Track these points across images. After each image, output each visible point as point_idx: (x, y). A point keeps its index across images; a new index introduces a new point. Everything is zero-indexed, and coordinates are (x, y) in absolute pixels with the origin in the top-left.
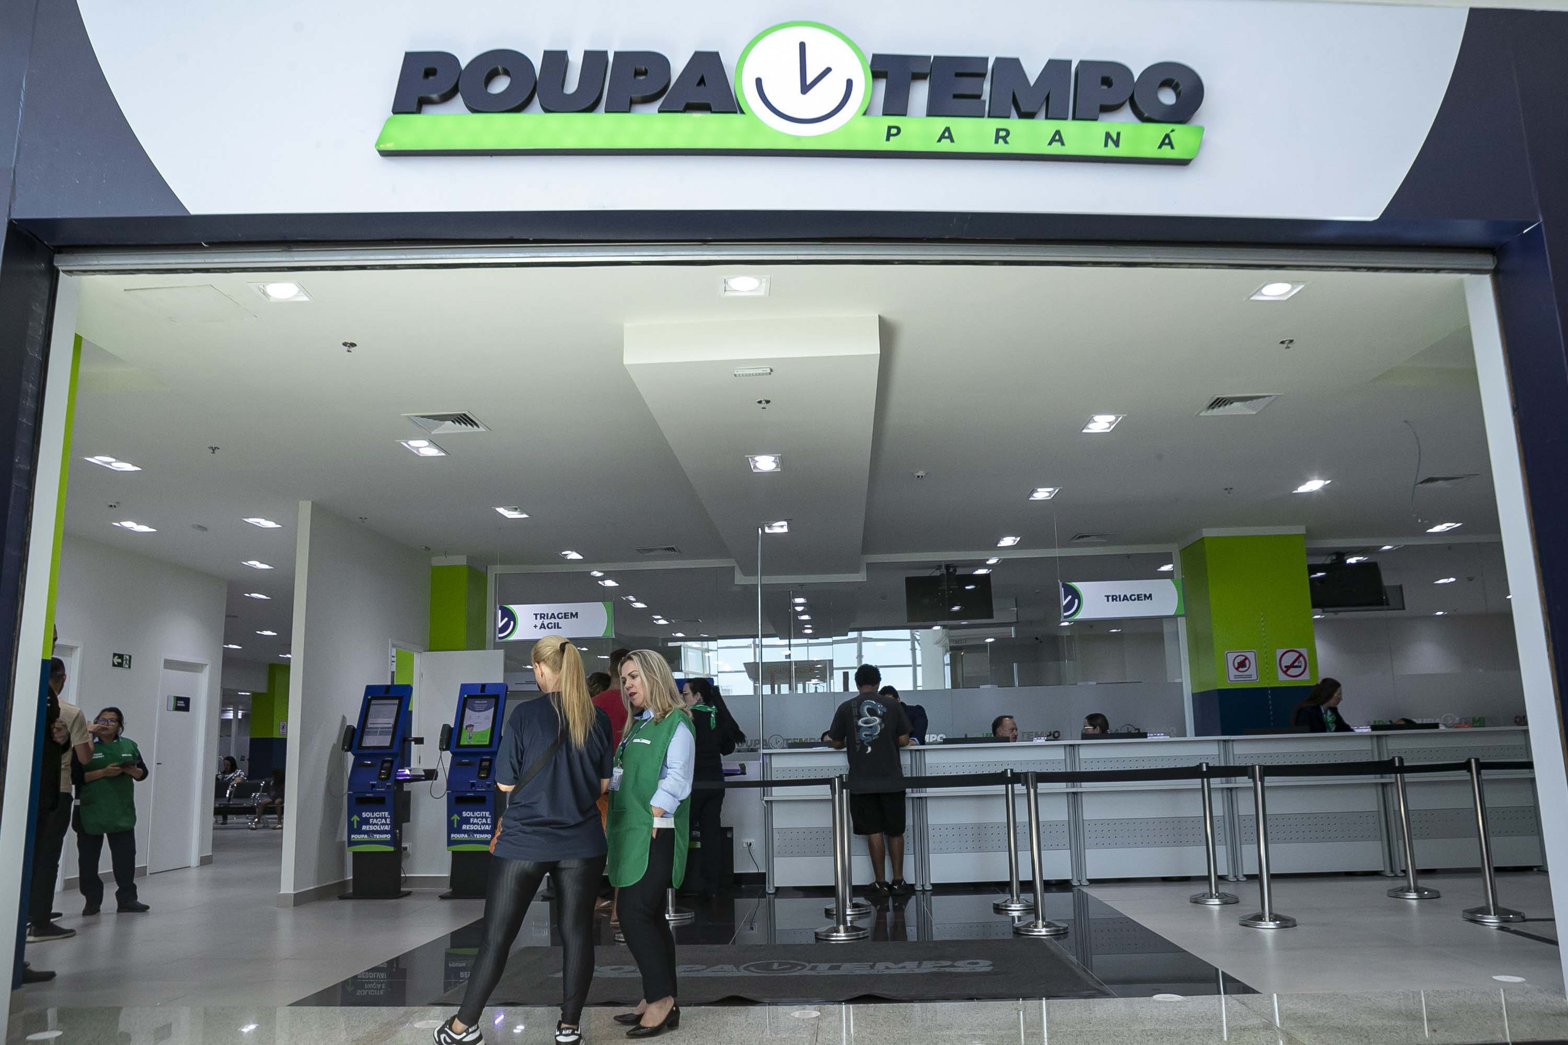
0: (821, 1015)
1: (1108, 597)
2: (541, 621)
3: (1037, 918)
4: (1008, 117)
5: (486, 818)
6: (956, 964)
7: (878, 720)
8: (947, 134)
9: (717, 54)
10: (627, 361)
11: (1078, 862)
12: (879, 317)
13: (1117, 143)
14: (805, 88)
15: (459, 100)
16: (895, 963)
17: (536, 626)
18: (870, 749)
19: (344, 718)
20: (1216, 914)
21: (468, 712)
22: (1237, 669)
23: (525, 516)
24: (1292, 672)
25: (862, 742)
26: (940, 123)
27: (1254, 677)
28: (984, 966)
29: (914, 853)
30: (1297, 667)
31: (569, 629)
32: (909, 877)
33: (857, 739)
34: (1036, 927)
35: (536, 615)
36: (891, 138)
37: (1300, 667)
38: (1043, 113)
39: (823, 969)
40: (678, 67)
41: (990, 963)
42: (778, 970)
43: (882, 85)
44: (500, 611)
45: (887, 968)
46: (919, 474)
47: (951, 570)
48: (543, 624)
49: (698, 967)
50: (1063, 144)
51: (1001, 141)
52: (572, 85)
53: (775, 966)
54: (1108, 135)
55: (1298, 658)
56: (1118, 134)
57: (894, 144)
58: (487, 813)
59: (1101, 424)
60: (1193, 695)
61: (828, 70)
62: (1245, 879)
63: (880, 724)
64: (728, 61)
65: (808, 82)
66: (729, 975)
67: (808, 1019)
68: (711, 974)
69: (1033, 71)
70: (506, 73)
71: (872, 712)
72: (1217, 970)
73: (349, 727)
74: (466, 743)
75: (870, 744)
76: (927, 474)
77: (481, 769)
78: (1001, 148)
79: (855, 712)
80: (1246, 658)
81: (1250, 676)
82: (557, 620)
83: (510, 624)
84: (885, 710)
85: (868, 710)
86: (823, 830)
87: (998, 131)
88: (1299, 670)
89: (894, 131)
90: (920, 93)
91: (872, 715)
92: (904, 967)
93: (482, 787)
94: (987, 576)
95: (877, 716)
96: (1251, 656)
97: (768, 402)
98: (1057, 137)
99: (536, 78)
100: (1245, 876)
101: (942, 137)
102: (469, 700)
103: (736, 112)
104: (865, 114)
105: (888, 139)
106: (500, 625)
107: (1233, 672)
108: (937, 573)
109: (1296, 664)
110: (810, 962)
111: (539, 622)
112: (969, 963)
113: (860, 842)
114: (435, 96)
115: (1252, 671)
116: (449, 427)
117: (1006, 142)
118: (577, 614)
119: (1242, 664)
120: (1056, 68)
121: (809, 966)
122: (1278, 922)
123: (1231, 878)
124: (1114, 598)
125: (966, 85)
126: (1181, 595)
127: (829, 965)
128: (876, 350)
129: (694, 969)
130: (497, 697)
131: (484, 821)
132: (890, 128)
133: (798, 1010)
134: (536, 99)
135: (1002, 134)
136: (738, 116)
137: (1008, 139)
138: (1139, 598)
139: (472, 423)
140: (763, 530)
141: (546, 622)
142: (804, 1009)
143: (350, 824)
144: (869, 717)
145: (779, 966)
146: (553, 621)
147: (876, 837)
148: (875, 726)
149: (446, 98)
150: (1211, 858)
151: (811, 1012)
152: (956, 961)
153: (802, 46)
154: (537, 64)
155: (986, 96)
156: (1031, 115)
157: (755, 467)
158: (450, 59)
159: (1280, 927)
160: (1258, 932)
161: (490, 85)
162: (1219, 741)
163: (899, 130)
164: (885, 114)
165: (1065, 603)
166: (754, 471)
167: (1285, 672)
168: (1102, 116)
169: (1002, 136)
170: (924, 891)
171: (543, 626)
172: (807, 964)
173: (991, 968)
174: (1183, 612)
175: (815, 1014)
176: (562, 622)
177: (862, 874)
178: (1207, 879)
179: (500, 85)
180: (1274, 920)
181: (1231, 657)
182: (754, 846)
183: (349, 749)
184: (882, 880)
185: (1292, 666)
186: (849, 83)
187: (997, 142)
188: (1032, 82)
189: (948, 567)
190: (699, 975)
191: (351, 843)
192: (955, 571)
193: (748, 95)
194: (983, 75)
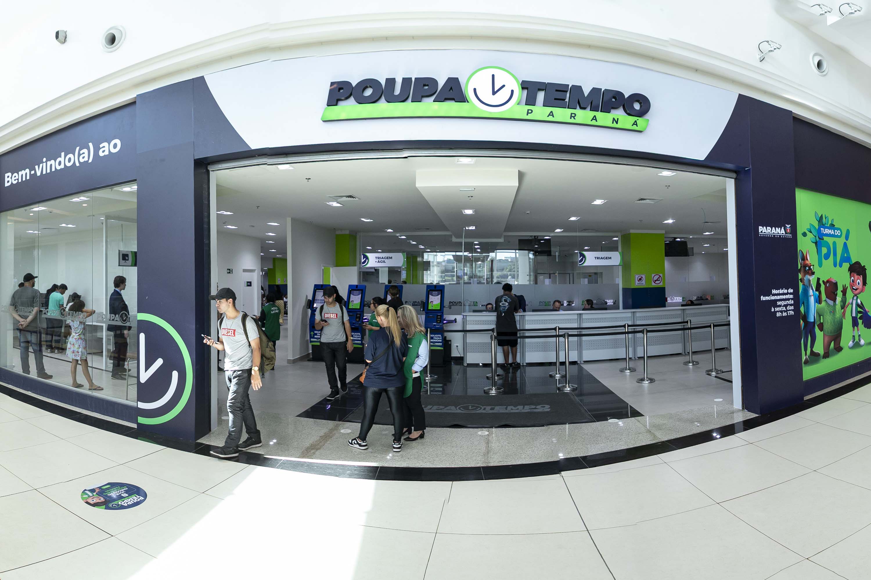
0: (489, 433)
1: (595, 257)
2: (378, 260)
3: (566, 384)
4: (576, 109)
5: (359, 335)
6: (537, 407)
7: (507, 304)
8: (551, 114)
9: (458, 78)
10: (417, 186)
11: (580, 355)
12: (519, 170)
13: (617, 123)
14: (494, 93)
15: (352, 99)
16: (514, 407)
17: (376, 262)
18: (503, 314)
19: (307, 296)
20: (628, 377)
21: (351, 296)
22: (638, 281)
23: (372, 221)
24: (657, 282)
25: (501, 311)
26: (549, 109)
27: (644, 284)
28: (547, 408)
29: (520, 352)
30: (658, 280)
31: (389, 263)
32: (518, 360)
33: (499, 310)
34: (566, 387)
35: (376, 257)
36: (529, 114)
37: (659, 280)
38: (589, 108)
39: (488, 410)
40: (441, 83)
41: (549, 406)
42: (471, 410)
43: (526, 92)
44: (362, 256)
45: (512, 409)
46: (528, 212)
47: (536, 237)
48: (379, 261)
49: (441, 407)
50: (596, 121)
51: (572, 118)
52: (397, 91)
53: (470, 407)
54: (614, 119)
55: (659, 277)
56: (618, 119)
57: (530, 117)
58: (359, 334)
59: (598, 202)
60: (623, 288)
61: (504, 86)
62: (638, 358)
63: (508, 305)
64: (462, 81)
65: (495, 90)
66: (453, 412)
67: (485, 436)
68: (447, 411)
69: (586, 91)
70: (371, 87)
71: (506, 301)
72: (628, 404)
73: (309, 300)
74: (351, 308)
75: (504, 312)
76: (530, 212)
77: (357, 317)
78: (572, 120)
79: (499, 300)
80: (642, 277)
81: (643, 283)
82: (384, 260)
83: (366, 261)
84: (510, 301)
85: (504, 300)
86: (486, 343)
87: (572, 114)
88: (659, 282)
89: (530, 111)
90: (541, 96)
91: (505, 302)
92: (518, 409)
93: (357, 324)
94: (549, 240)
95: (507, 302)
96: (644, 276)
97: (472, 197)
98: (594, 118)
99: (383, 88)
100: (638, 357)
101: (549, 115)
102: (352, 291)
103: (465, 102)
104: (518, 104)
105: (527, 115)
106: (363, 261)
107: (637, 282)
108: (531, 238)
109: (658, 279)
110: (483, 406)
111: (377, 260)
112: (541, 407)
113: (500, 349)
114: (343, 98)
115: (644, 282)
116: (345, 199)
117: (574, 119)
118: (392, 257)
119: (640, 279)
120: (595, 91)
121: (483, 408)
122: (649, 381)
123: (633, 358)
124: (598, 258)
125: (559, 95)
126: (622, 258)
127: (490, 407)
128: (517, 184)
129: (440, 408)
130: (362, 290)
131: (358, 336)
132: (528, 110)
133: (480, 431)
134: (383, 97)
135: (573, 115)
136: (466, 103)
137: (575, 117)
138: (607, 258)
139: (353, 197)
140: (465, 228)
141: (380, 260)
142: (482, 430)
143: (310, 335)
144: (504, 302)
145: (472, 407)
146: (382, 260)
147: (506, 347)
148: (506, 306)
149: (347, 98)
150: (627, 352)
151: (484, 432)
152: (537, 406)
153: (493, 76)
154: (383, 83)
155: (567, 100)
156: (584, 108)
157: (464, 212)
158: (348, 84)
159: (650, 383)
160: (642, 385)
161: (364, 92)
162: (631, 312)
163: (532, 111)
164: (526, 104)
165: (580, 259)
166: (464, 214)
167: (654, 282)
168: (612, 111)
169: (573, 116)
170: (523, 366)
171: (379, 262)
172: (482, 407)
173: (550, 409)
174: (622, 264)
175: (487, 433)
176: (386, 260)
177: (500, 360)
178: (626, 359)
179: (368, 92)
180: (648, 381)
181: (637, 276)
182: (459, 347)
183: (309, 308)
184: (508, 363)
185: (657, 280)
186: (512, 91)
187: (571, 118)
188: (586, 96)
189: (535, 236)
190: (442, 411)
191: (311, 342)
192: (538, 237)
193: (470, 95)
194: (567, 91)
